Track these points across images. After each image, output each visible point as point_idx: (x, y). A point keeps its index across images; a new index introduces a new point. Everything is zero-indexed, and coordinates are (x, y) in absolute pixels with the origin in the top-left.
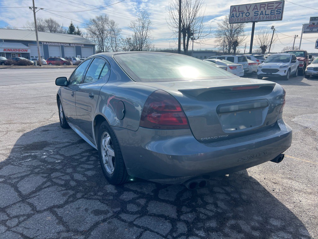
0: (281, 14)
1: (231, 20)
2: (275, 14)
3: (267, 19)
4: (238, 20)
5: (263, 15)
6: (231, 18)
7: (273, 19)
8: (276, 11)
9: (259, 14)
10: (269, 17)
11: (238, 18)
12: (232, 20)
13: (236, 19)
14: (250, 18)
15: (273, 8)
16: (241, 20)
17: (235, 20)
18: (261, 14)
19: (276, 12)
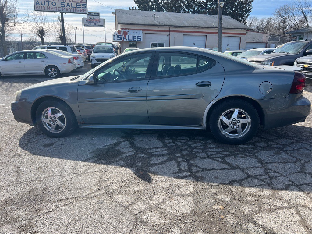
0: (86, 8)
1: (36, 8)
2: (81, 8)
3: (75, 12)
4: (44, 8)
5: (70, 7)
6: (36, 5)
7: (80, 12)
8: (81, 5)
9: (66, 6)
10: (76, 9)
11: (44, 6)
12: (38, 8)
13: (43, 7)
14: (58, 8)
15: (78, 2)
16: (48, 8)
17: (41, 8)
18: (67, 6)
19: (81, 7)
